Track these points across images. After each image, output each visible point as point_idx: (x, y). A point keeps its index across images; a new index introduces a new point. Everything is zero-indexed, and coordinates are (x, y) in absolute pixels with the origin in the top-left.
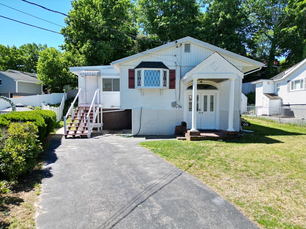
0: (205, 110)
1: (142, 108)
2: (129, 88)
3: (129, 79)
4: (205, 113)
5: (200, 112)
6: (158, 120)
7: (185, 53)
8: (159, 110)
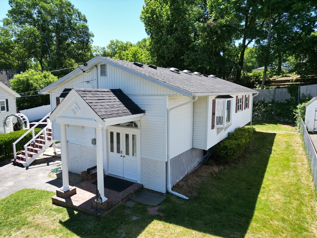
0: (127, 153)
4: (127, 156)
5: (122, 154)
6: (81, 157)
7: (102, 77)
8: (81, 147)
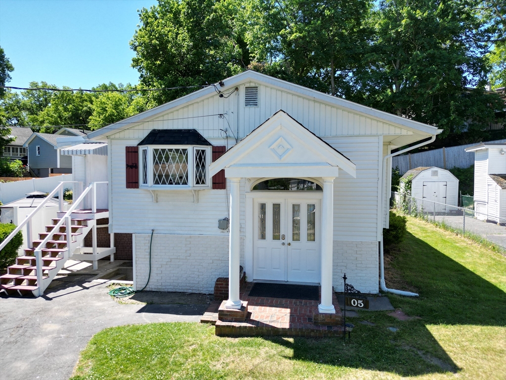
1: (153, 230)
2: (128, 187)
3: (127, 168)
6: (188, 258)
7: (247, 108)
8: (190, 237)
